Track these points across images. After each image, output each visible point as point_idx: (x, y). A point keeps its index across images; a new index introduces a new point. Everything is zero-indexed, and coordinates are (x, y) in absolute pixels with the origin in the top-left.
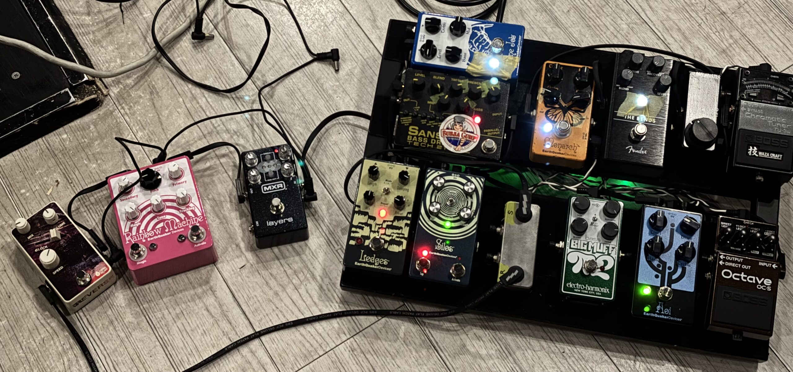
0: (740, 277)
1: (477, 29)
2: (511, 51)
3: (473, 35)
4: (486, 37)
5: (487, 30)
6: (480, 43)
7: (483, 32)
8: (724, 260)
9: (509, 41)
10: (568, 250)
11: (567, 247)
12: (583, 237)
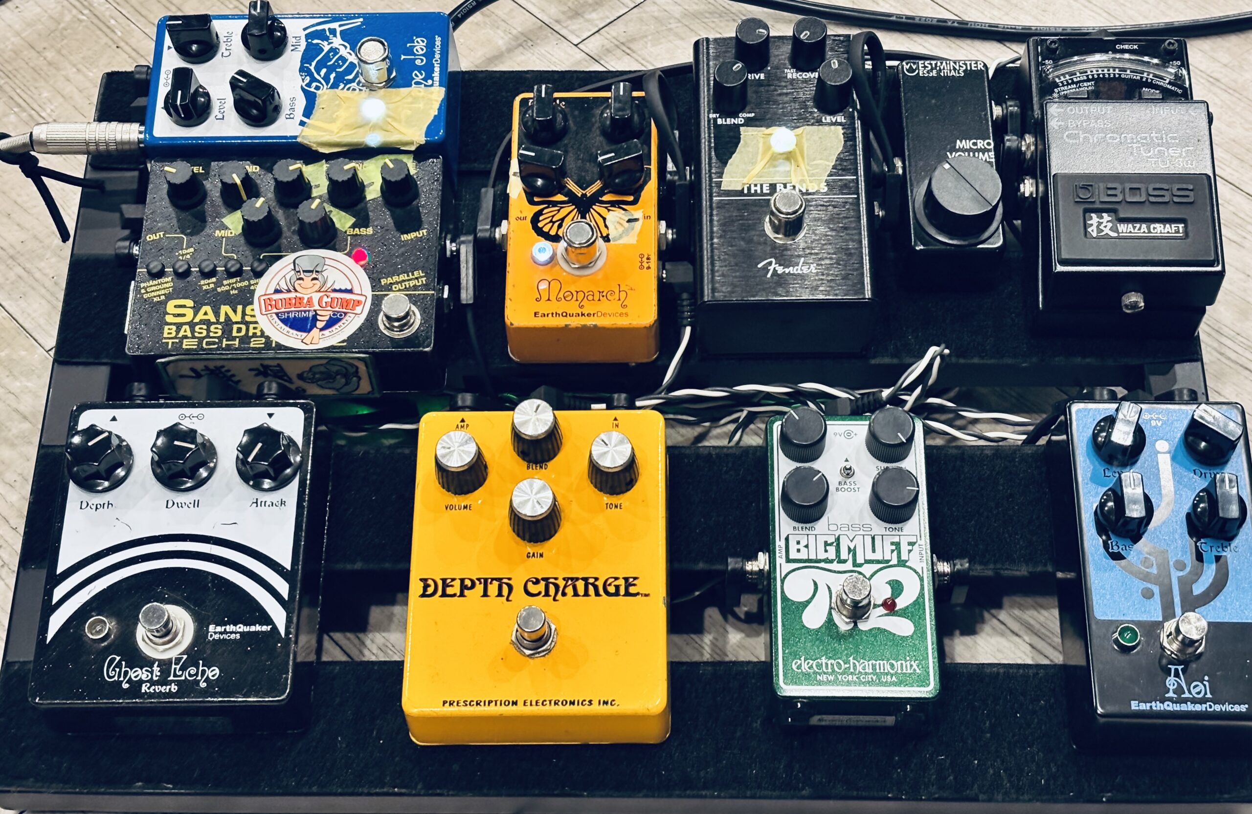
1: (321, 35)
2: (419, 77)
3: (310, 52)
4: (345, 52)
5: (345, 35)
6: (331, 69)
7: (337, 42)
9: (410, 52)
10: (783, 566)
11: (780, 560)
12: (821, 526)
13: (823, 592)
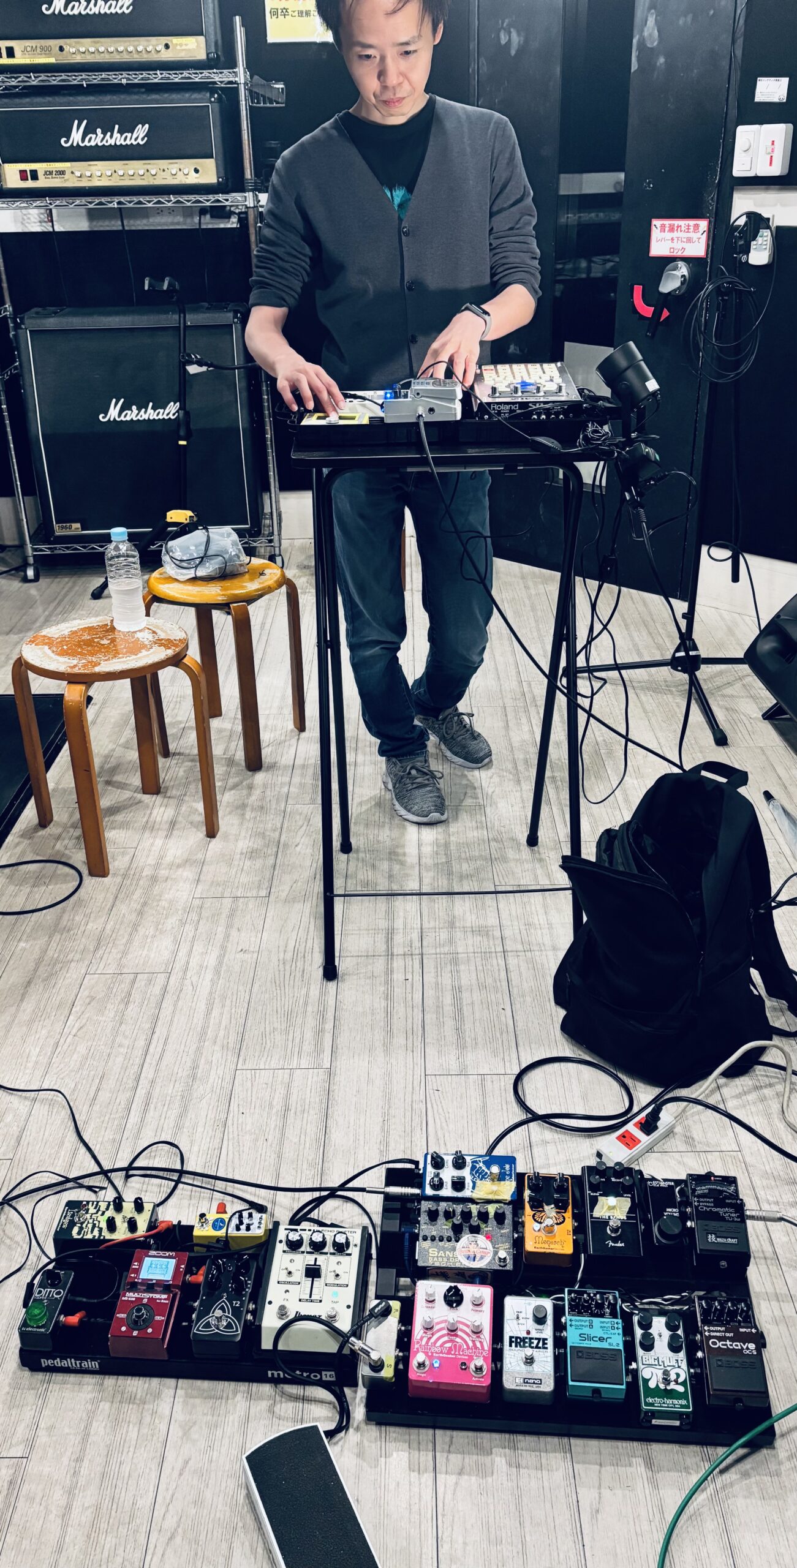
0: (726, 1345)
1: (476, 1162)
2: (507, 1178)
3: (473, 1168)
4: (484, 1168)
5: (484, 1162)
6: (480, 1174)
7: (481, 1164)
8: (709, 1331)
9: (504, 1169)
10: (641, 1366)
11: (640, 1364)
12: (652, 1352)
13: (654, 1375)
